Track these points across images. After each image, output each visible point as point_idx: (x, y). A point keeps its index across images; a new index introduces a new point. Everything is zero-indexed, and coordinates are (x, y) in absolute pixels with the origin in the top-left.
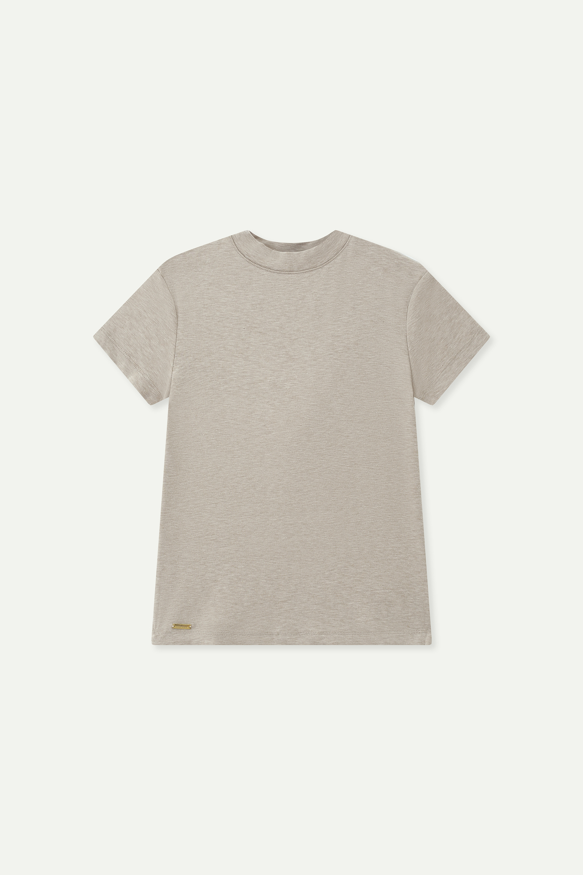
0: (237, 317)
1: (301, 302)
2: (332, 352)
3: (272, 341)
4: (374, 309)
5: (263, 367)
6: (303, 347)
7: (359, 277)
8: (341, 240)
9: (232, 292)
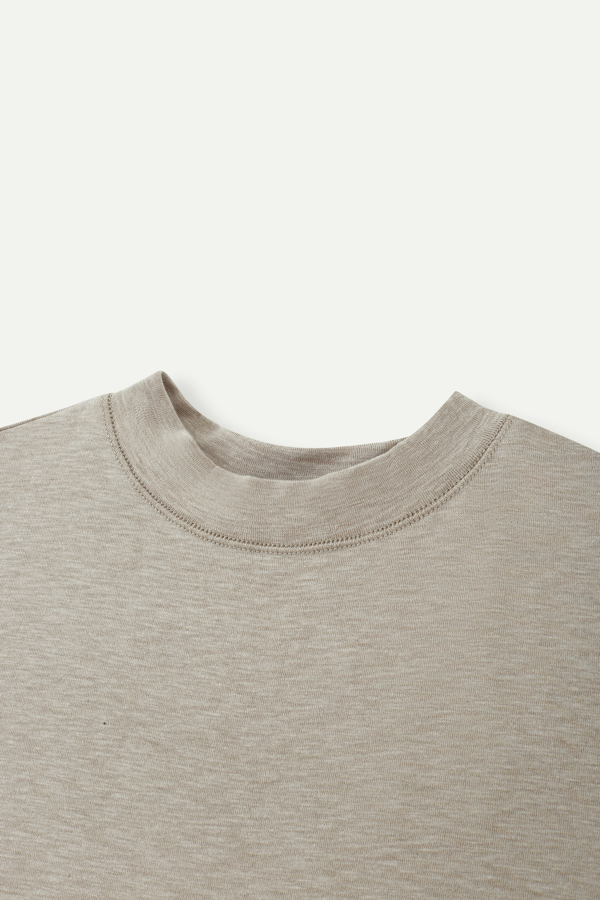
0: (89, 678)
1: (296, 646)
2: (394, 850)
3: (191, 780)
4: (575, 693)
5: (144, 874)
6: (291, 817)
7: (527, 568)
8: (468, 445)
9: (83, 591)
